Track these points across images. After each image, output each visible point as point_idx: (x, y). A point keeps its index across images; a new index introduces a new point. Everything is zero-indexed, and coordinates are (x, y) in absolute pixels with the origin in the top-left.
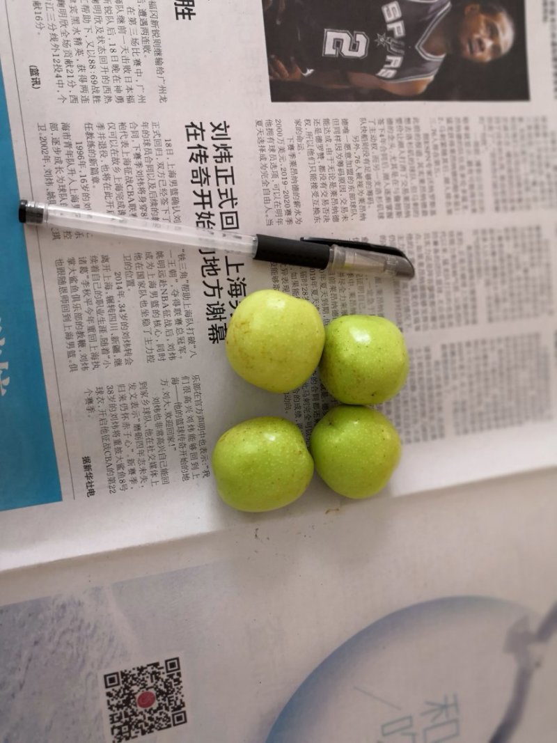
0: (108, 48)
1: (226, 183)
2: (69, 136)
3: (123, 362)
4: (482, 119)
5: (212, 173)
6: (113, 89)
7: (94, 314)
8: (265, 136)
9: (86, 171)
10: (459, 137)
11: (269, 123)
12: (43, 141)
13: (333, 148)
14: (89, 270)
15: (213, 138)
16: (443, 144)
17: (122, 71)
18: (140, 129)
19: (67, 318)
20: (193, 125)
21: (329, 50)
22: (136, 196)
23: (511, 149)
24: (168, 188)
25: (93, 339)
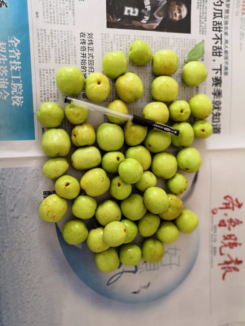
0: (59, 8)
1: (91, 51)
2: (45, 33)
3: (56, 101)
4: (174, 38)
5: (87, 48)
6: (59, 20)
7: (49, 86)
8: (104, 38)
9: (50, 44)
10: (166, 43)
11: (105, 34)
12: (38, 34)
13: (125, 44)
14: (49, 73)
15: (88, 38)
16: (160, 45)
17: (62, 15)
18: (66, 33)
19: (41, 86)
20: (82, 33)
21: (126, 13)
22: (64, 53)
23: (183, 49)
24: (74, 51)
25: (48, 93)
